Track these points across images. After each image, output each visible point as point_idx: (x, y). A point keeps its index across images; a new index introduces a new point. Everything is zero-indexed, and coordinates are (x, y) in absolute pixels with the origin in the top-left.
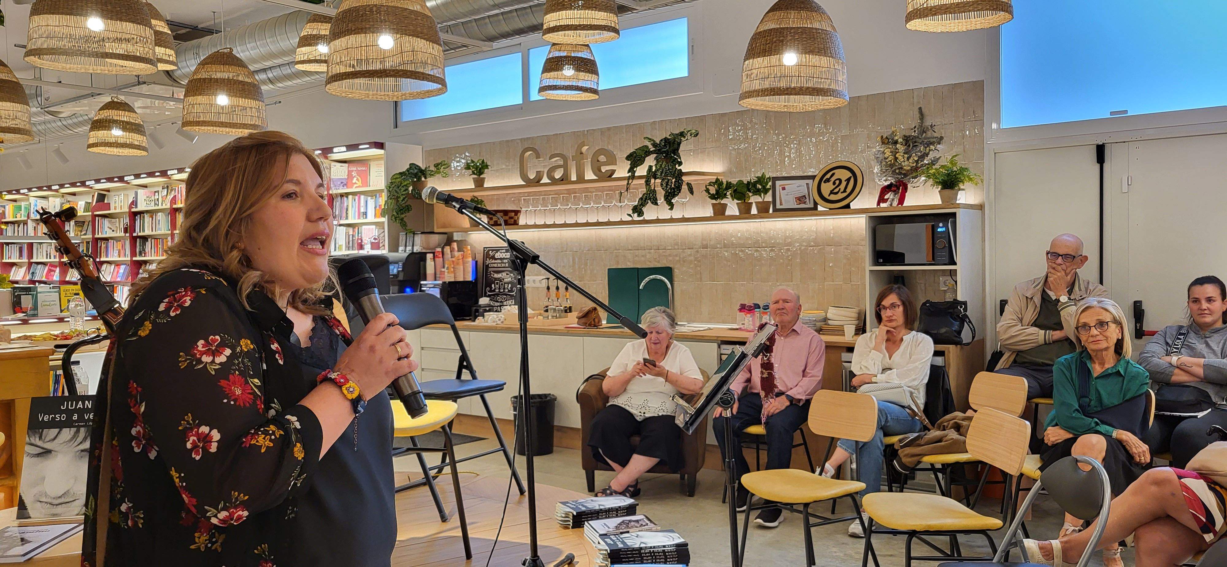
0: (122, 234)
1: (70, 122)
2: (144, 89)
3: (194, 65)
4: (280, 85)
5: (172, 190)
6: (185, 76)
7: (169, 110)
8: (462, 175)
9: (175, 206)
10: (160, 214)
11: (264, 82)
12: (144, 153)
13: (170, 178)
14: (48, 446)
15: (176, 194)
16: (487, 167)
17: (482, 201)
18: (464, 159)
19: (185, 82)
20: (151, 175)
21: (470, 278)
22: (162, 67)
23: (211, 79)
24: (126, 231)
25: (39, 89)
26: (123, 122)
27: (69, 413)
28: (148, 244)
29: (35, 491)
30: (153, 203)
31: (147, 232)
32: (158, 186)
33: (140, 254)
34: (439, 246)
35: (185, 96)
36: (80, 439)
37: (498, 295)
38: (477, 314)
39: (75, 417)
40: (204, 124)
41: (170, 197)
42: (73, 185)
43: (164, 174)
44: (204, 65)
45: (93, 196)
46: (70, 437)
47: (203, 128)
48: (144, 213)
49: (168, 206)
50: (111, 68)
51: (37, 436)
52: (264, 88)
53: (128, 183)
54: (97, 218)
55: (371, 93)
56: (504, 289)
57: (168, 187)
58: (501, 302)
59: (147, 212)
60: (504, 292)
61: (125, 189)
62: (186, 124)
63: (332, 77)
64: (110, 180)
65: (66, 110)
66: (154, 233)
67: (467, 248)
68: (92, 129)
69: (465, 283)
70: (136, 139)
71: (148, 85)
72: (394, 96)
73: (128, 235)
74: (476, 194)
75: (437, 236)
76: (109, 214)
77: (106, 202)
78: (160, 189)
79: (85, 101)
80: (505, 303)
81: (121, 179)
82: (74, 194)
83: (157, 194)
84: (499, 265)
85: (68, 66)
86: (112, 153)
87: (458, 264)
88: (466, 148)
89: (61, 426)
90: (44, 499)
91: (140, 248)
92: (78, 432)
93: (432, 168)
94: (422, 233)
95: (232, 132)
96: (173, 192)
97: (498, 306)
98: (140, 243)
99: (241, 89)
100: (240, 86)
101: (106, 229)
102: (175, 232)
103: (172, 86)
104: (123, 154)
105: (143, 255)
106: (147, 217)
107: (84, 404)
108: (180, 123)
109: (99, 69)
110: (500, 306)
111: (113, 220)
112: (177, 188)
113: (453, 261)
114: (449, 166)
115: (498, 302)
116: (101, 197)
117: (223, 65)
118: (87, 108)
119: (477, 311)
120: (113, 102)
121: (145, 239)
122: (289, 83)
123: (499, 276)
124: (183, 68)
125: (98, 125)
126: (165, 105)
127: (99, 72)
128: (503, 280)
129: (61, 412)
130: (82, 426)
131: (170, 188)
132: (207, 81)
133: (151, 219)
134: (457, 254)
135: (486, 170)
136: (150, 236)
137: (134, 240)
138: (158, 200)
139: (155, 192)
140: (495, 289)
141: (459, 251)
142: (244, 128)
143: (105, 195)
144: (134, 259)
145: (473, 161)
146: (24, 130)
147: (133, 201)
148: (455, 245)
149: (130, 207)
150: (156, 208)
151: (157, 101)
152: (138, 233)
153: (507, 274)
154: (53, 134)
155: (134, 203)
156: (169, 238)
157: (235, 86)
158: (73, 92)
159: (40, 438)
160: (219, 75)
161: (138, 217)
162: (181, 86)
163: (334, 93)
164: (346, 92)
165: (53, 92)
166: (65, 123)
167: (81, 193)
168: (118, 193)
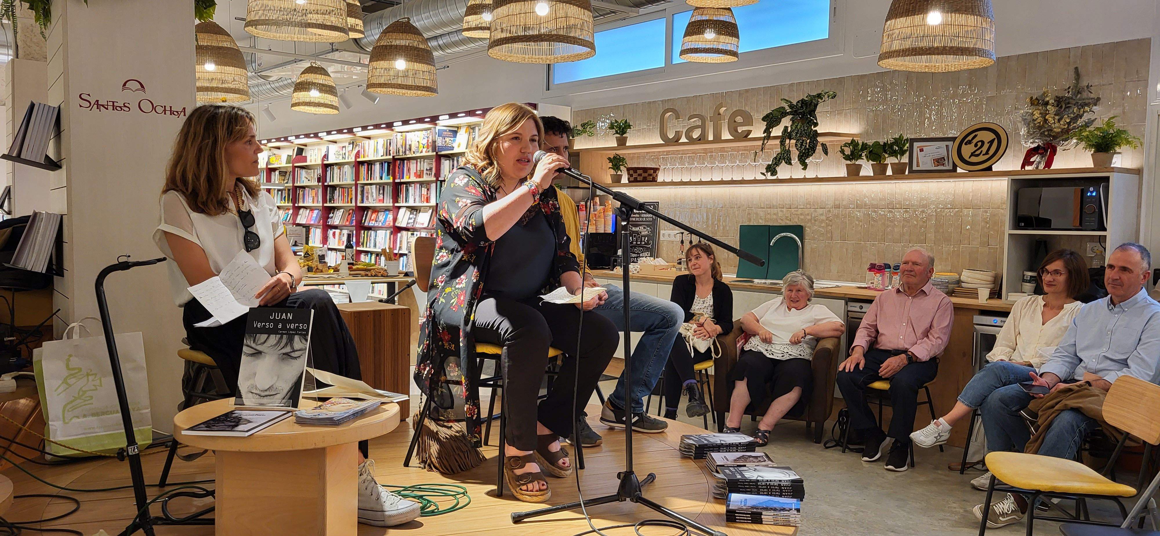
0: (316, 183)
1: (277, 85)
2: (336, 55)
3: (377, 34)
4: (449, 51)
5: (356, 146)
6: (370, 43)
7: (356, 74)
8: (606, 134)
9: (358, 160)
10: (346, 166)
11: (435, 49)
12: (336, 112)
13: (355, 135)
14: (259, 348)
15: (360, 149)
16: (629, 126)
17: (624, 159)
18: (608, 119)
19: (370, 49)
20: (340, 132)
21: (610, 230)
22: (353, 35)
23: (391, 46)
24: (319, 181)
25: (253, 55)
26: (320, 84)
27: (276, 322)
28: (337, 192)
29: (249, 383)
30: (341, 157)
31: (336, 182)
32: (346, 141)
33: (330, 201)
34: (583, 200)
35: (370, 61)
36: (282, 344)
37: (635, 247)
38: (615, 263)
39: (280, 326)
40: (385, 86)
41: (355, 152)
42: (278, 140)
43: (350, 131)
44: (386, 33)
45: (294, 150)
46: (275, 342)
47: (384, 89)
48: (333, 165)
49: (353, 160)
50: (311, 37)
51: (252, 339)
52: (435, 54)
53: (322, 139)
54: (296, 169)
55: (527, 56)
56: (641, 241)
57: (353, 143)
58: (638, 253)
59: (336, 164)
60: (641, 244)
61: (319, 144)
62: (370, 86)
63: (494, 41)
64: (307, 136)
65: (275, 74)
66: (341, 183)
67: (608, 203)
68: (295, 91)
69: (605, 235)
70: (329, 98)
71: (340, 52)
72: (547, 59)
73: (320, 184)
74: (618, 152)
75: (582, 190)
76: (306, 166)
77: (303, 155)
78: (347, 144)
79: (289, 67)
80: (641, 255)
81: (316, 135)
82: (278, 148)
83: (344, 149)
84: (637, 219)
85: (278, 35)
86: (310, 112)
87: (599, 217)
88: (612, 109)
89: (269, 332)
90: (254, 391)
91: (330, 196)
92: (281, 338)
93: (579, 128)
94: (568, 188)
95: (407, 93)
96: (357, 148)
97: (634, 258)
98: (330, 191)
99: (416, 55)
100: (416, 52)
101: (304, 179)
102: (358, 182)
103: (360, 53)
104: (319, 113)
105: (332, 201)
106: (336, 168)
107: (286, 316)
108: (365, 85)
109: (302, 38)
110: (637, 257)
111: (309, 171)
112: (360, 144)
113: (595, 215)
114: (594, 126)
115: (635, 253)
116: (300, 151)
117: (402, 33)
118: (291, 73)
119: (615, 261)
120: (312, 67)
121: (334, 188)
122: (456, 49)
123: (637, 229)
124: (368, 36)
125: (301, 86)
126: (352, 69)
127: (302, 40)
128: (641, 233)
129: (270, 321)
130: (284, 334)
131: (355, 144)
132: (388, 48)
133: (339, 170)
134: (599, 208)
135: (628, 130)
136: (338, 186)
137: (325, 188)
138: (345, 154)
139: (343, 147)
140: (633, 241)
141: (600, 205)
142: (417, 90)
143: (302, 149)
144: (325, 205)
145: (616, 122)
146: (243, 90)
147: (325, 155)
148: (597, 200)
149: (323, 160)
150: (344, 161)
151: (346, 66)
152: (329, 182)
153: (644, 228)
154: (264, 96)
155: (326, 157)
156: (354, 188)
157: (411, 52)
158: (280, 59)
159: (254, 341)
160: (398, 42)
161: (329, 169)
162: (367, 53)
163: (495, 57)
164: (505, 55)
165: (265, 58)
166: (273, 86)
167: (284, 148)
168: (313, 148)
